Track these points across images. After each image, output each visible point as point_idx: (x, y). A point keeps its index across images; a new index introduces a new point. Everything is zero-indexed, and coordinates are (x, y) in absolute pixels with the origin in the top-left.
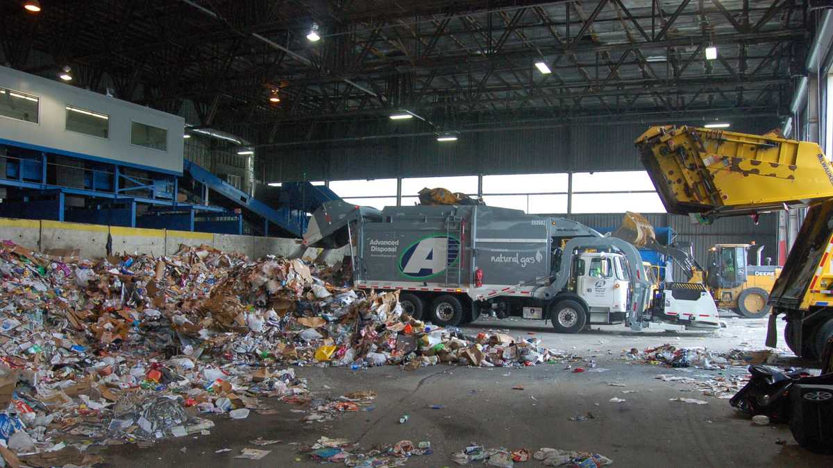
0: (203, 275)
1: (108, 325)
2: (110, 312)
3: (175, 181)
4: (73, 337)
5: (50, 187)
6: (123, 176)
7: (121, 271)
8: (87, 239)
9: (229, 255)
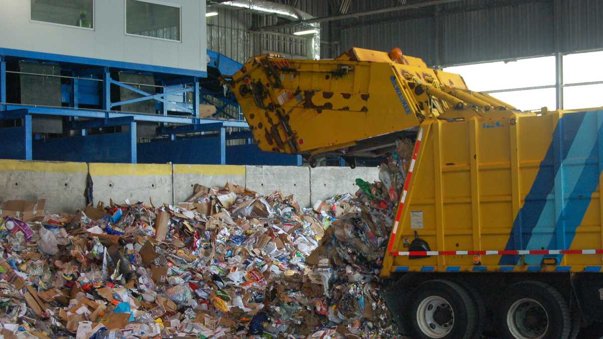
0: (226, 231)
1: (83, 310)
2: (86, 291)
3: (194, 85)
4: (34, 329)
5: (12, 107)
6: (116, 83)
7: (105, 230)
8: (57, 184)
9: (267, 199)
